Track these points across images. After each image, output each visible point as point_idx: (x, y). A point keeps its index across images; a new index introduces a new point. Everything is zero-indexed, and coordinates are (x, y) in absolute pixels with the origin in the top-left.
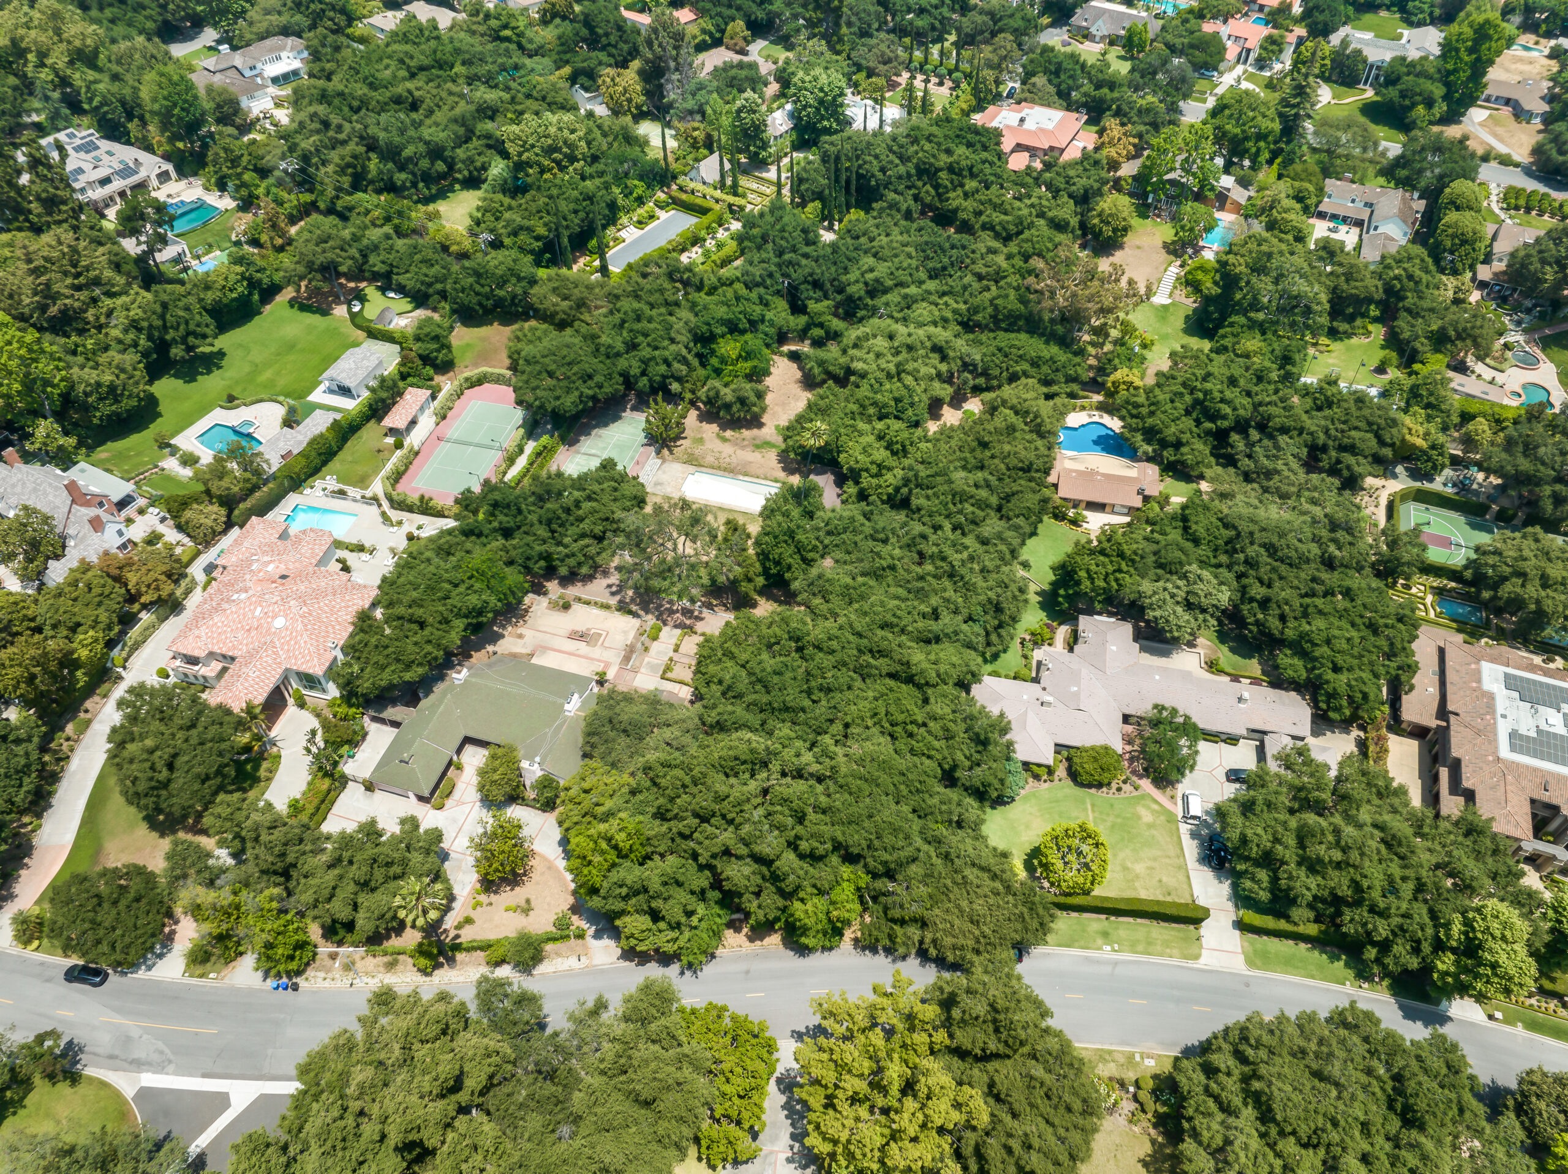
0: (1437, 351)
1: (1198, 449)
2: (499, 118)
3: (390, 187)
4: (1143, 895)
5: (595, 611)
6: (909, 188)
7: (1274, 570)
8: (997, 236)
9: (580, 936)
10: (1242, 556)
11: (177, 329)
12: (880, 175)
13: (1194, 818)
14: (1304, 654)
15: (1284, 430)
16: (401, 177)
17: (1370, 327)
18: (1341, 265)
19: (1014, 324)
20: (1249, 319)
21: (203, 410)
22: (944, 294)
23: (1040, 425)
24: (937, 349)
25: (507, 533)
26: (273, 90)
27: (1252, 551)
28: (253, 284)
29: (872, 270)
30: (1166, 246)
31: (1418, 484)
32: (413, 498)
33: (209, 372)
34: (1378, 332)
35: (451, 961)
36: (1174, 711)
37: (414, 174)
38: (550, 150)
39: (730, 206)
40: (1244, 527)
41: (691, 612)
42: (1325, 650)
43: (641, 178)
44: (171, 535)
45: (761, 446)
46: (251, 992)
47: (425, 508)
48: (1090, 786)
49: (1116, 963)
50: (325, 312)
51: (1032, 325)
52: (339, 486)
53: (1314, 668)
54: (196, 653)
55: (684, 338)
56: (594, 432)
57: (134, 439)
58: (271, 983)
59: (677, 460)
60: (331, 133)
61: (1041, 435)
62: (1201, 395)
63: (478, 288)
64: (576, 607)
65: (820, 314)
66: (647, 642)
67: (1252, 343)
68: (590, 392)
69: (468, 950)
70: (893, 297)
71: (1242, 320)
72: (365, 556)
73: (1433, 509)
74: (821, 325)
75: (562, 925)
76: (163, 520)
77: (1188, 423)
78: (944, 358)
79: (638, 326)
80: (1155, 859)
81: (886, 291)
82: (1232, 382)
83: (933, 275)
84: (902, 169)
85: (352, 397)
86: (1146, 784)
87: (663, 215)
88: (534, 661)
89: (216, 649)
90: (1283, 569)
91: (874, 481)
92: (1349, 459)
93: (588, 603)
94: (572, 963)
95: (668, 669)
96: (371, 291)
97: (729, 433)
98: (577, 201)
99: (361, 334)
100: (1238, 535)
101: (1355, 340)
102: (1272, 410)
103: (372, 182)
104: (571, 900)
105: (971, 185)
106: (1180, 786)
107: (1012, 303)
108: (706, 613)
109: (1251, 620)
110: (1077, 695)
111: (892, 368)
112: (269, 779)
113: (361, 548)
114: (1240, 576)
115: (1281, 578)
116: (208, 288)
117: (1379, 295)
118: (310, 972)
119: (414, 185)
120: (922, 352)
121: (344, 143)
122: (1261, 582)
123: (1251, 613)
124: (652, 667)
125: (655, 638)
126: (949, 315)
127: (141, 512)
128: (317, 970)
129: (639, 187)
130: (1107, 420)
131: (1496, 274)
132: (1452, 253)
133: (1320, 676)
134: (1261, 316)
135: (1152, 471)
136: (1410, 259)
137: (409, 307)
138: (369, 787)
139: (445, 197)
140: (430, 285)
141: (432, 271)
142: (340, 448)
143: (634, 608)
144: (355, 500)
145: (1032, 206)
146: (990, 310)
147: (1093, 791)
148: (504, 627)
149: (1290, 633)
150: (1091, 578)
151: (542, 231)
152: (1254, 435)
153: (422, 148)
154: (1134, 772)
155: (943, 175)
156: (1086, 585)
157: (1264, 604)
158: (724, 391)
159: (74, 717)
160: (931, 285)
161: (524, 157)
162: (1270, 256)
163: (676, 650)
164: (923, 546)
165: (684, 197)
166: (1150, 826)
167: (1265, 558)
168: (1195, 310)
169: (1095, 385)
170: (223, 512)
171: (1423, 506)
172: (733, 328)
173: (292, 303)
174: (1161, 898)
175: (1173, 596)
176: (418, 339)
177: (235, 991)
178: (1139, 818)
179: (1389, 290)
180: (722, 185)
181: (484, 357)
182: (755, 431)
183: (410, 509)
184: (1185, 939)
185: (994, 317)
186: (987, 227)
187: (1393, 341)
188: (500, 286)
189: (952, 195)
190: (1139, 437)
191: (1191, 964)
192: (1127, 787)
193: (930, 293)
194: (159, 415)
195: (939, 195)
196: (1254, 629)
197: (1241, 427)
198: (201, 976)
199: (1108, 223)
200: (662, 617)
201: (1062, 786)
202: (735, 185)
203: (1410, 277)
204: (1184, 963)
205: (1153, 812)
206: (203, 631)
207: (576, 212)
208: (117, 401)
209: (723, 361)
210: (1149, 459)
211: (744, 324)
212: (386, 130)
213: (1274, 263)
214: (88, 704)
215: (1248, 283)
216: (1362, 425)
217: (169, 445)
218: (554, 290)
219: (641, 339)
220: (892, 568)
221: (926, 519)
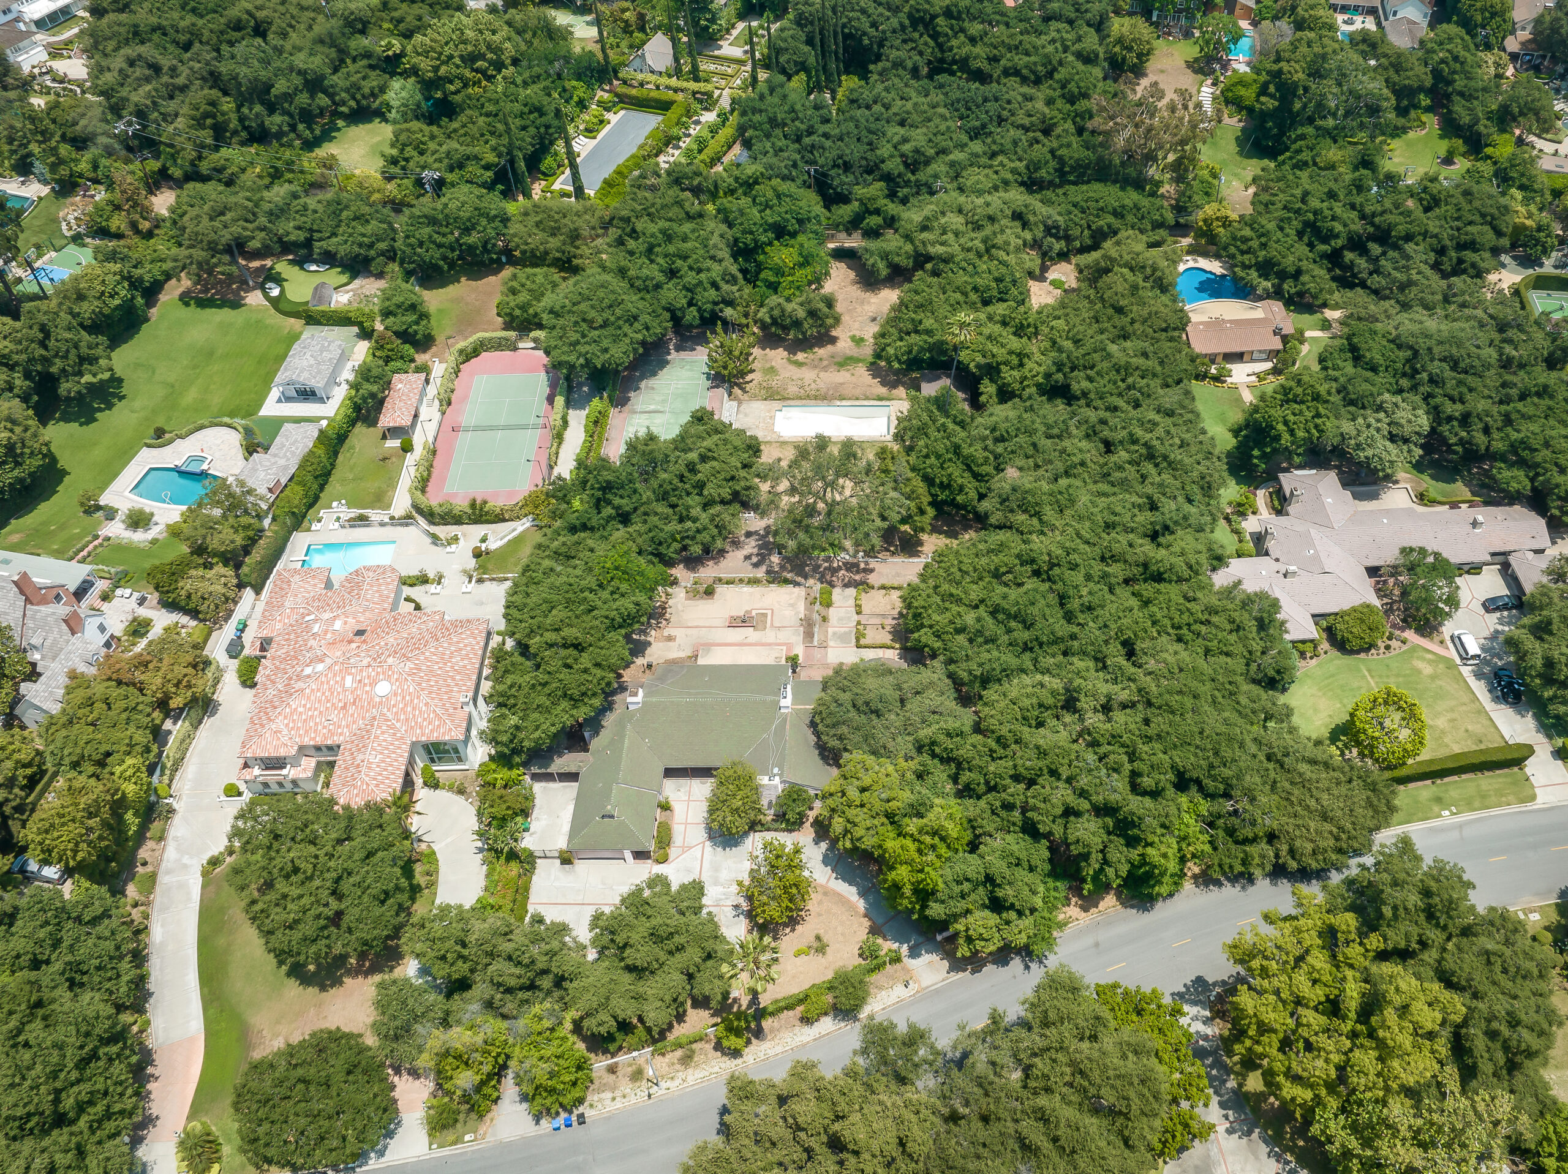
0: (1503, 130)
1: (1317, 277)
2: (374, 31)
3: (259, 136)
4: (1457, 749)
5: (746, 589)
6: (904, 41)
7: (1460, 383)
8: (1024, 80)
9: (896, 960)
10: (1425, 375)
11: (65, 357)
12: (872, 31)
13: (1473, 657)
14: (1522, 463)
15: (1409, 238)
16: (276, 121)
17: (1424, 118)
18: (1386, 56)
19: (1083, 174)
20: (1318, 128)
21: (125, 456)
22: (993, 155)
23: (1160, 279)
24: (1017, 216)
25: (625, 519)
26: (41, 37)
27: (1435, 367)
28: (135, 283)
29: (905, 140)
30: (1189, 65)
31: (1530, 271)
32: (461, 504)
33: (110, 406)
34: (1432, 121)
35: (759, 1033)
36: (1422, 551)
37: (291, 116)
38: (470, 59)
39: (694, 93)
40: (1422, 344)
41: (857, 565)
42: (1546, 453)
43: (579, 79)
44: (162, 620)
45: (845, 362)
46: (526, 1142)
47: (479, 514)
48: (1358, 652)
49: (1460, 826)
50: (236, 304)
51: (1102, 172)
52: (354, 512)
53: (1537, 474)
54: (282, 752)
55: (725, 253)
56: (643, 384)
57: (44, 510)
58: (546, 1124)
59: (755, 397)
60: (165, 79)
61: (1164, 289)
62: (1311, 216)
63: (439, 239)
64: (720, 589)
65: (874, 199)
66: (823, 612)
67: (1332, 153)
68: (640, 337)
69: (772, 1014)
70: (939, 167)
71: (1310, 130)
72: (432, 588)
73: (1555, 294)
74: (877, 212)
75: (868, 953)
76: (142, 602)
77: (1302, 249)
78: (1025, 225)
79: (671, 249)
80: (1452, 710)
81: (927, 162)
82: (1332, 195)
83: (975, 134)
84: (894, 22)
85: (321, 400)
86: (1410, 635)
87: (614, 118)
88: (700, 662)
89: (307, 741)
90: (1470, 380)
91: (1015, 373)
92: (1469, 256)
93: (730, 582)
94: (899, 992)
95: (859, 636)
96: (282, 267)
97: (800, 356)
98: (522, 114)
99: (296, 324)
100: (1416, 353)
101: (1411, 134)
102: (1391, 218)
103: (235, 133)
104: (866, 923)
105: (975, 28)
106: (1444, 629)
107: (1075, 150)
108: (872, 563)
109: (1453, 440)
110: (1316, 558)
111: (978, 244)
112: (432, 885)
113: (424, 580)
114: (1427, 398)
115: (1471, 390)
116: (81, 297)
117: (1428, 82)
118: (592, 1097)
119: (293, 128)
120: (1004, 222)
121: (183, 89)
122: (1452, 399)
123: (1453, 434)
124: (842, 638)
125: (829, 605)
126: (1009, 176)
127: (106, 597)
128: (599, 1091)
129: (579, 89)
130: (1203, 263)
131: (1523, 44)
132: (1484, 27)
133: (1548, 481)
134: (1330, 122)
135: (1277, 307)
136: (1450, 39)
137: (344, 278)
138: (566, 859)
139: (331, 139)
140: (371, 246)
141: (369, 229)
142: (333, 465)
143: (789, 576)
144: (382, 524)
145: (1053, 41)
146: (1053, 164)
147: (1362, 655)
148: (644, 632)
149: (1498, 445)
150: (1292, 432)
151: (491, 158)
152: (1375, 249)
153: (298, 81)
154: (1394, 626)
155: (940, 21)
156: (1286, 439)
157: (1465, 420)
158: (789, 307)
159: (132, 876)
160: (977, 147)
161: (443, 70)
162: (1324, 57)
163: (859, 613)
164: (1106, 433)
165: (634, 92)
166: (1433, 677)
167: (1448, 373)
168: (1243, 130)
169: (1180, 229)
170: (230, 572)
171: (1544, 293)
172: (780, 232)
173: (185, 299)
174: (1475, 748)
175: (1378, 430)
176: (386, 314)
177: (506, 1147)
178: (1419, 672)
179: (1437, 74)
180: (678, 72)
181: (467, 322)
182: (830, 348)
183: (458, 521)
184: (1515, 783)
185: (1061, 172)
186: (1012, 72)
187: (1451, 127)
188: (467, 231)
189: (954, 42)
190: (1254, 274)
191: (1530, 806)
192: (1394, 643)
193: (977, 156)
194: (64, 473)
195: (940, 46)
196: (1459, 449)
197: (1357, 244)
198: (455, 1143)
199: (1130, 49)
200: (827, 577)
201: (1331, 660)
202: (695, 71)
203: (1456, 58)
204: (1523, 807)
205: (1430, 662)
206: (280, 723)
207: (524, 128)
208: (18, 464)
209: (779, 271)
210: (1268, 296)
211: (792, 226)
212: (246, 63)
213: (1332, 64)
214: (143, 853)
215: (1306, 89)
216: (1477, 218)
217: (99, 508)
218: (538, 224)
219: (679, 263)
220: (1083, 464)
221: (1098, 403)
